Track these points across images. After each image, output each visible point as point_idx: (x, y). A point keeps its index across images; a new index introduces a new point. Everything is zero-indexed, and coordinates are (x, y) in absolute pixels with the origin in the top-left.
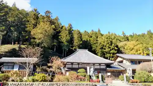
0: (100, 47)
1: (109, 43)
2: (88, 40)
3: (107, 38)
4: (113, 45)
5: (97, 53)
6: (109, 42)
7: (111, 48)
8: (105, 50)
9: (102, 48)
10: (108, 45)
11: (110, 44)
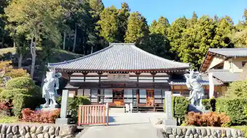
0: (186, 45)
1: (206, 34)
2: (163, 32)
3: (203, 24)
4: (217, 37)
5: (181, 57)
6: (207, 32)
7: (211, 44)
8: (197, 50)
9: (191, 46)
10: (204, 38)
11: (209, 35)
